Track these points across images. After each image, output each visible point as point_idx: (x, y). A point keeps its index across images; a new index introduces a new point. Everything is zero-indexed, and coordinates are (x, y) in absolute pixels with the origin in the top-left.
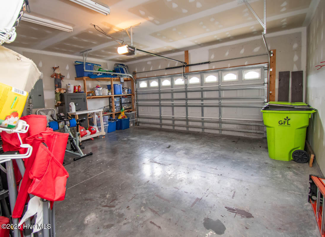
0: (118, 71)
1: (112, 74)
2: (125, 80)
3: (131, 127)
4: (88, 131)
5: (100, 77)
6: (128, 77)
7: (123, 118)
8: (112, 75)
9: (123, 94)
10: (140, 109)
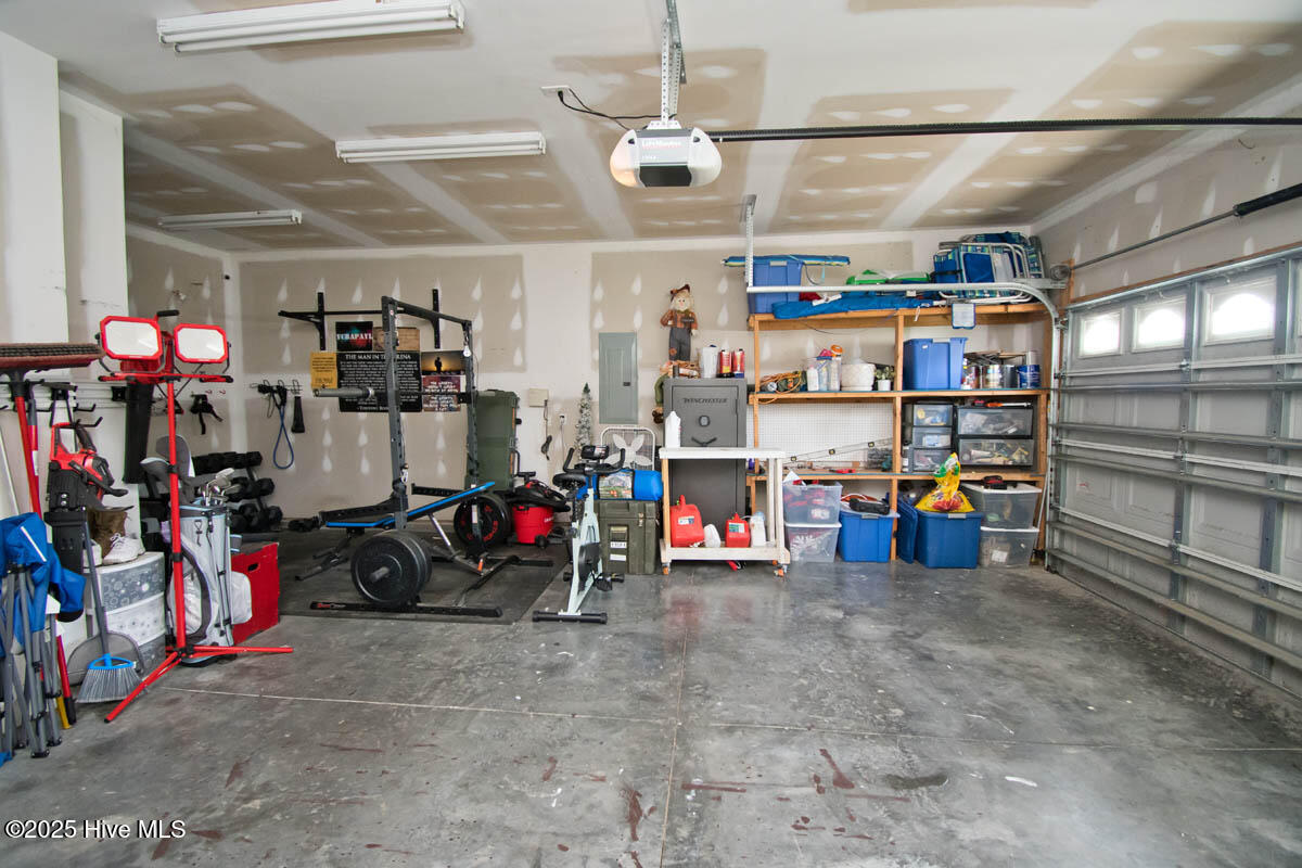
0: (954, 275)
1: (911, 290)
2: (980, 319)
3: (995, 566)
4: (711, 532)
5: (830, 308)
6: (1012, 299)
7: (945, 509)
8: (914, 294)
9: (967, 389)
10: (1073, 481)
